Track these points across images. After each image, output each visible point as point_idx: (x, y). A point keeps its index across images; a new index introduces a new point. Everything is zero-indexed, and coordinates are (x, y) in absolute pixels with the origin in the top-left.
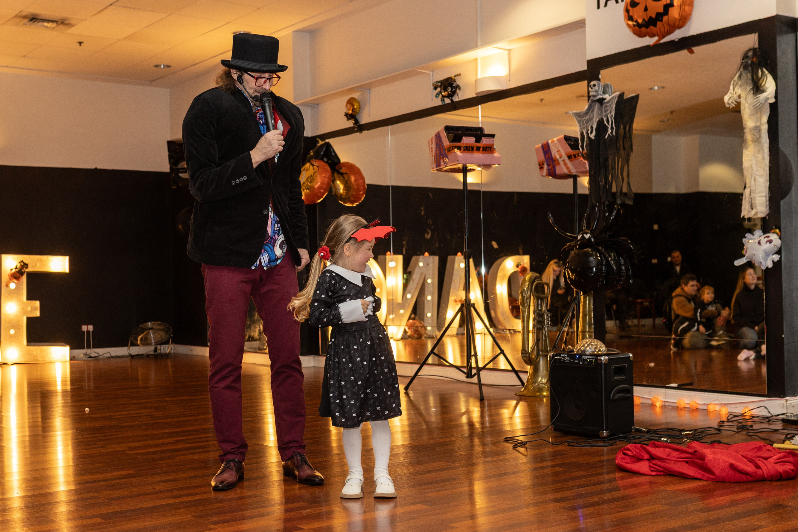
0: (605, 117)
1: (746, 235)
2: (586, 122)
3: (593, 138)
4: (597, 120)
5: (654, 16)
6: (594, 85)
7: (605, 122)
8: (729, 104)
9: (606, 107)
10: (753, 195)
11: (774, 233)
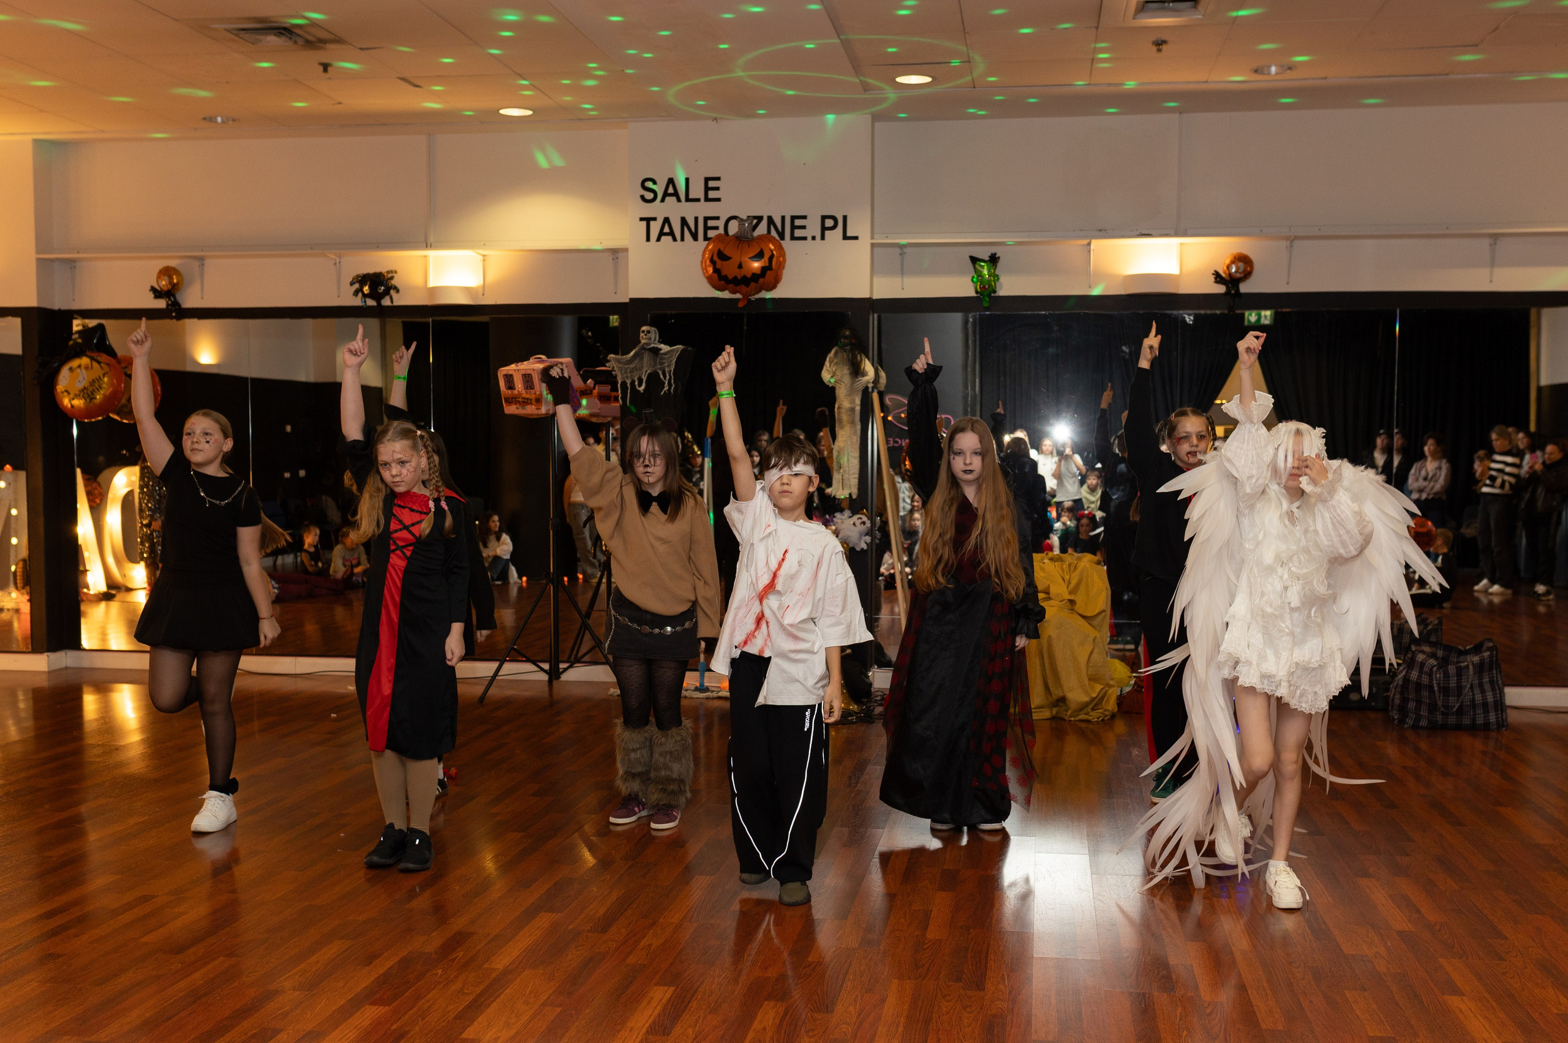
0: (660, 369)
1: (836, 514)
2: (630, 372)
3: (642, 392)
4: (648, 372)
5: (749, 276)
6: (649, 332)
7: (662, 377)
8: (830, 382)
9: (665, 359)
10: (846, 476)
11: (862, 514)
